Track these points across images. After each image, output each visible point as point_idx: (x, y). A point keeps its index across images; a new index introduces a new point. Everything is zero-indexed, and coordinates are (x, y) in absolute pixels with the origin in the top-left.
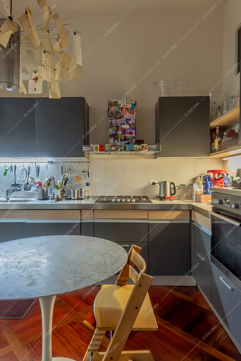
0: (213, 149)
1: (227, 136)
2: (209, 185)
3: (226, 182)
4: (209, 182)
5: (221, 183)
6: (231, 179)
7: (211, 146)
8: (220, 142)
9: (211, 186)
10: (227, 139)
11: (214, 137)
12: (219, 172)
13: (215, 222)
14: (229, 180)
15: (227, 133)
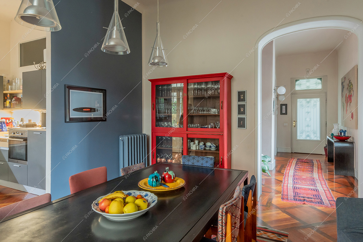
0: (6, 106)
1: (15, 100)
2: (4, 126)
3: (14, 124)
4: (4, 124)
5: (12, 125)
6: (17, 123)
7: (4, 104)
8: (10, 103)
9: (5, 127)
10: (15, 102)
11: (6, 99)
12: (9, 119)
13: (11, 146)
14: (16, 123)
15: (15, 99)
